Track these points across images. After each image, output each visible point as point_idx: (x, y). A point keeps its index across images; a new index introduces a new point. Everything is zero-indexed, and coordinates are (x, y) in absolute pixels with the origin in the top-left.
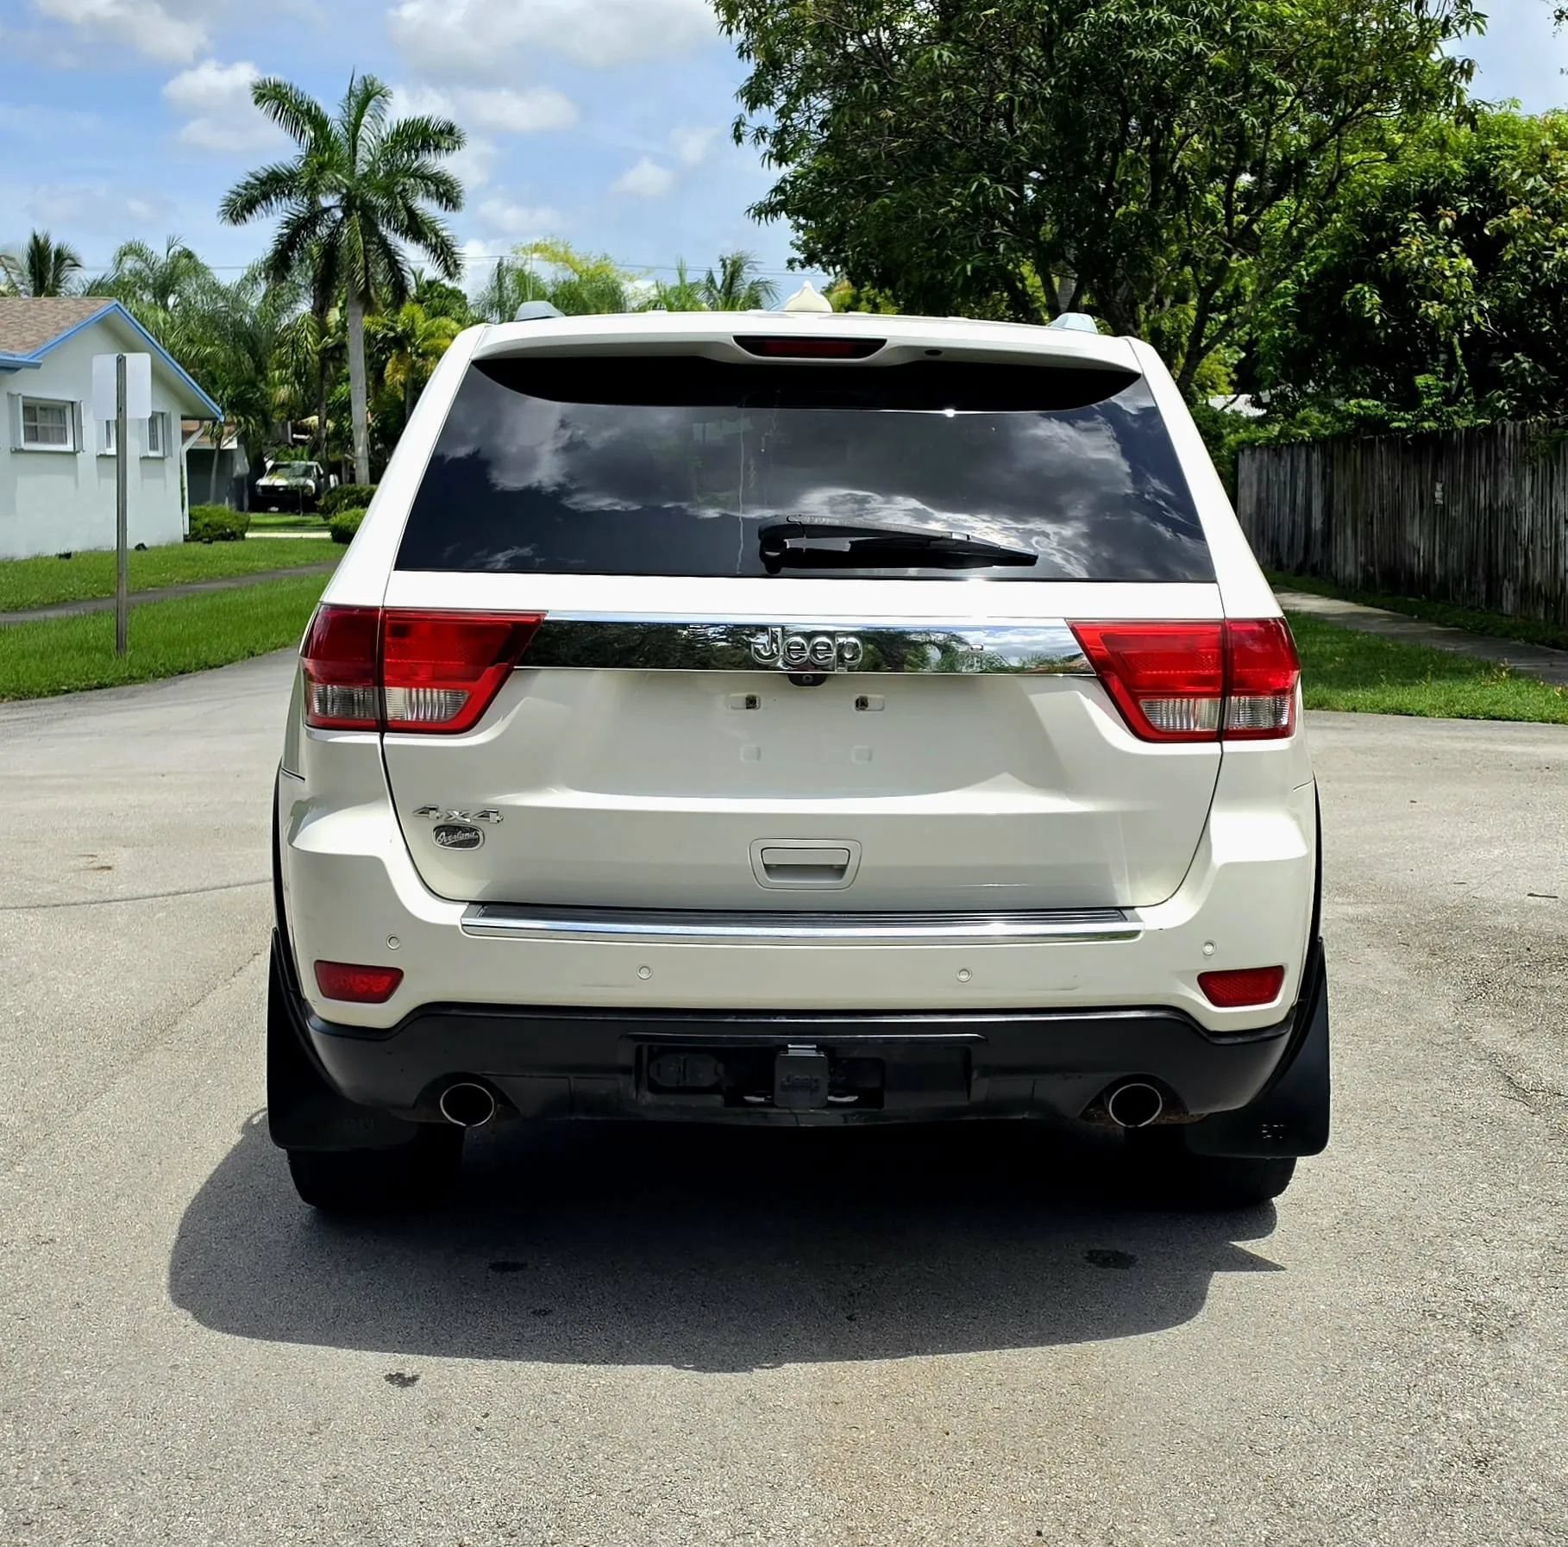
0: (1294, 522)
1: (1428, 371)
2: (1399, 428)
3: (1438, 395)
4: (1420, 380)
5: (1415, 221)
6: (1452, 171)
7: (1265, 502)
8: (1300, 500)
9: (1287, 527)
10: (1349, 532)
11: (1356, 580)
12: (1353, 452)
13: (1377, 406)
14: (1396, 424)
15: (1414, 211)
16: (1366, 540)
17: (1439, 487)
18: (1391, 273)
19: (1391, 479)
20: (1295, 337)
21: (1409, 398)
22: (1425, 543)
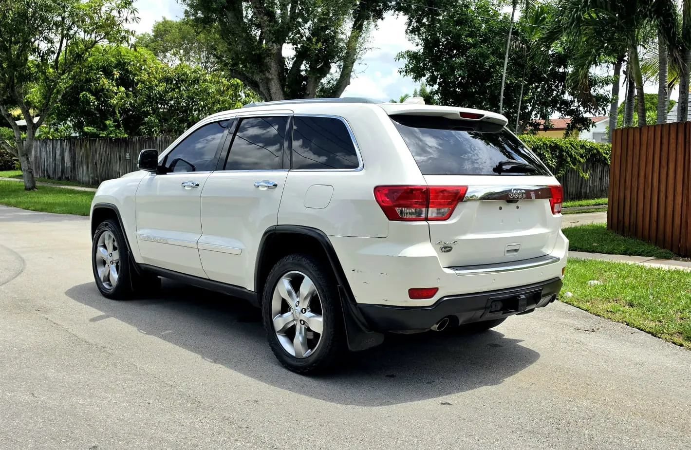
0: (55, 164)
1: (109, 120)
2: (102, 137)
3: (113, 127)
4: (107, 122)
5: (101, 75)
6: (112, 61)
7: (40, 157)
8: (58, 157)
9: (52, 166)
10: (85, 167)
11: (89, 181)
12: (85, 143)
13: (93, 129)
14: (102, 135)
15: (101, 71)
16: (93, 169)
17: (128, 154)
18: (95, 89)
19: (106, 151)
20: (61, 106)
21: (105, 128)
22: (122, 171)
